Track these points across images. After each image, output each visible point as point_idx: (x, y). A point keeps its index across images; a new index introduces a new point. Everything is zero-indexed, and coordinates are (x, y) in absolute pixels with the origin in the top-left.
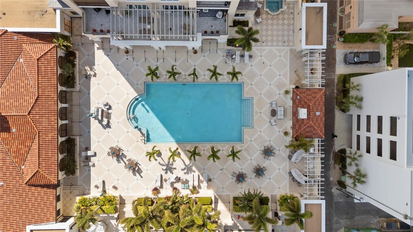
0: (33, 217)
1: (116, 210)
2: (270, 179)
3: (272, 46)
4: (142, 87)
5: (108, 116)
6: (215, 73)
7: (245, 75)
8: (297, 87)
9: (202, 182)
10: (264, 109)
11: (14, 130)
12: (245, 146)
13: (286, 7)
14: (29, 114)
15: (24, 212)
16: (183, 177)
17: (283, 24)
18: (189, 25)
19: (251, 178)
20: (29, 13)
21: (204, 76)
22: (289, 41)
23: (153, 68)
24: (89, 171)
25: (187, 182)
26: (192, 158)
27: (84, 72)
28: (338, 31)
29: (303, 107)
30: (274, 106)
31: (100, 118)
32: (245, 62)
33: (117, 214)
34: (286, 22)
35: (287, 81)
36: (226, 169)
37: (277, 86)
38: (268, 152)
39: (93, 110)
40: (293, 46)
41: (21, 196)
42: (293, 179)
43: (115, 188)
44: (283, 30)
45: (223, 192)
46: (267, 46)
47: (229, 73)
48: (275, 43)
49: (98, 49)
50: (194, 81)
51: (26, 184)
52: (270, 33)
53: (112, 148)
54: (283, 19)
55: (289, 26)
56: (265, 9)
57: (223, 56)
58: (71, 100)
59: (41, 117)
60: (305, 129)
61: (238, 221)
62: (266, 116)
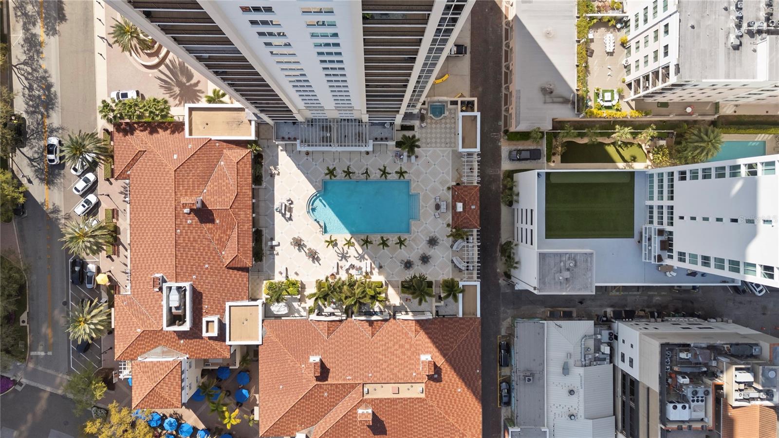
0: (231, 295)
1: (299, 293)
2: (435, 266)
3: (436, 147)
4: (320, 184)
5: (290, 210)
6: (384, 172)
7: (412, 173)
8: (458, 184)
9: (374, 269)
10: (430, 203)
11: (217, 221)
12: (413, 236)
13: (448, 113)
14: (230, 208)
15: (223, 290)
16: (357, 263)
17: (446, 128)
18: (362, 134)
19: (418, 266)
20: (228, 123)
21: (375, 174)
22: (451, 143)
23: (331, 168)
24: (274, 259)
25: (360, 268)
26: (365, 246)
27: (269, 172)
28: (503, 129)
29: (460, 202)
30: (438, 201)
31: (283, 212)
32: (412, 161)
33: (300, 296)
34: (448, 126)
35: (449, 178)
36: (395, 258)
37: (441, 183)
38: (433, 242)
39: (277, 205)
40: (455, 147)
41: (221, 277)
42: (455, 266)
43: (297, 274)
44: (446, 133)
45: (392, 277)
46: (431, 147)
47: (397, 172)
48: (438, 145)
49: (281, 150)
50: (367, 179)
51: (226, 267)
52: (434, 135)
53: (294, 239)
54: (446, 123)
55: (451, 129)
56: (429, 115)
57: (392, 156)
58: (258, 196)
59: (239, 210)
60: (462, 221)
61: (406, 304)
62: (431, 209)
